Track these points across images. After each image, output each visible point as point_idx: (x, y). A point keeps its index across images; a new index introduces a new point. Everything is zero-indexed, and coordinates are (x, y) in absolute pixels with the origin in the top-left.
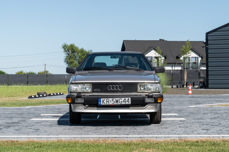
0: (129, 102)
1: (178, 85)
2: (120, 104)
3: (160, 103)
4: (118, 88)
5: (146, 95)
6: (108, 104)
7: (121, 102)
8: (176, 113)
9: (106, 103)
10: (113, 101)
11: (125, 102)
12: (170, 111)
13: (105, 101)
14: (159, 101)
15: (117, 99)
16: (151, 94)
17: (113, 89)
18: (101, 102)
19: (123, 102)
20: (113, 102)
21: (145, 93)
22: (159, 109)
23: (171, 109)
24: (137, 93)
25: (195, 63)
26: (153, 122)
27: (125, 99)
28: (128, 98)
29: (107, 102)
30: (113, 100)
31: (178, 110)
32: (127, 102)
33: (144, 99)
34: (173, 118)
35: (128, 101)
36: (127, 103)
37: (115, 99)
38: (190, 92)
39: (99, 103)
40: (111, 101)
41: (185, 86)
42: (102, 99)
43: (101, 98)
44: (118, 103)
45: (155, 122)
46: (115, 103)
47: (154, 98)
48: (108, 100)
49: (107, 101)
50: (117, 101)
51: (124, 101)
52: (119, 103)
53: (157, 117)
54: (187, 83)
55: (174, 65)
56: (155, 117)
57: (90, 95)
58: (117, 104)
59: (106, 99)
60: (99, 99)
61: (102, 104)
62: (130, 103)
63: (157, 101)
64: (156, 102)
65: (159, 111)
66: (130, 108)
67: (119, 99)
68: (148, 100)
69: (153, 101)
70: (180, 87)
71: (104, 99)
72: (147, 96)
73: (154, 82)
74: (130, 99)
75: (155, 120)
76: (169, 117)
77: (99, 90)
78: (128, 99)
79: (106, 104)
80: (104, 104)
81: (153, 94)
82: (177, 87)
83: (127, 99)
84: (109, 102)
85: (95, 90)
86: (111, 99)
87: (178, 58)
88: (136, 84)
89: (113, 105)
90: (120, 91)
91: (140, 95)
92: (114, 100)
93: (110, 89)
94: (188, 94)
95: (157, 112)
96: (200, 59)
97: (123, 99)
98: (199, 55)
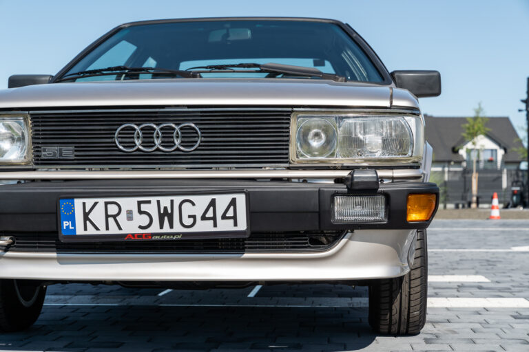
0: (234, 218)
1: (458, 202)
2: (184, 234)
3: (421, 226)
4: (177, 142)
5: (338, 180)
6: (113, 230)
7: (188, 222)
8: (477, 273)
9: (102, 226)
10: (140, 212)
11: (214, 218)
12: (456, 266)
13: (98, 216)
14: (414, 216)
15: (165, 201)
16: (369, 175)
17: (148, 143)
18: (72, 218)
19: (204, 218)
20: (145, 220)
21: (335, 168)
22: (412, 261)
23: (457, 258)
24: (289, 168)
25: (490, 161)
26: (384, 328)
27: (213, 203)
28: (228, 198)
29: (111, 220)
30: (144, 207)
31: (480, 261)
32: (224, 217)
33: (324, 201)
34: (473, 295)
35: (230, 213)
36: (225, 226)
37: (154, 199)
38: (496, 213)
39: (66, 224)
40: (130, 212)
41: (474, 205)
42: (78, 203)
43: (72, 197)
44: (171, 226)
45: (394, 328)
46: (155, 228)
47: (387, 195)
48: (113, 210)
49: (107, 216)
50: (165, 215)
51: (210, 214)
52: (178, 228)
53: (405, 305)
54: (478, 198)
55: (446, 164)
56: (391, 303)
57: (19, 181)
58: (167, 229)
59: (101, 201)
60: (63, 204)
61: (80, 231)
62: (242, 225)
63: (404, 213)
64: (396, 219)
65: (417, 273)
66: (246, 255)
67: (178, 200)
68: (346, 210)
69: (381, 216)
70: (463, 207)
71: (89, 202)
72: (342, 188)
73: (386, 103)
74: (241, 199)
75: (396, 317)
76: (455, 292)
77: (69, 152)
78: (233, 202)
79: (103, 231)
80: (91, 231)
81: (381, 173)
82: (457, 207)
83: (223, 201)
84: (122, 219)
85: (49, 152)
86: (129, 203)
87: (455, 151)
88: (281, 116)
89: (140, 235)
90: (186, 154)
91: (305, 180)
92: (152, 208)
93: (133, 145)
94: (491, 218)
95: (406, 279)
96: (501, 152)
97: (202, 201)
98: (500, 145)
